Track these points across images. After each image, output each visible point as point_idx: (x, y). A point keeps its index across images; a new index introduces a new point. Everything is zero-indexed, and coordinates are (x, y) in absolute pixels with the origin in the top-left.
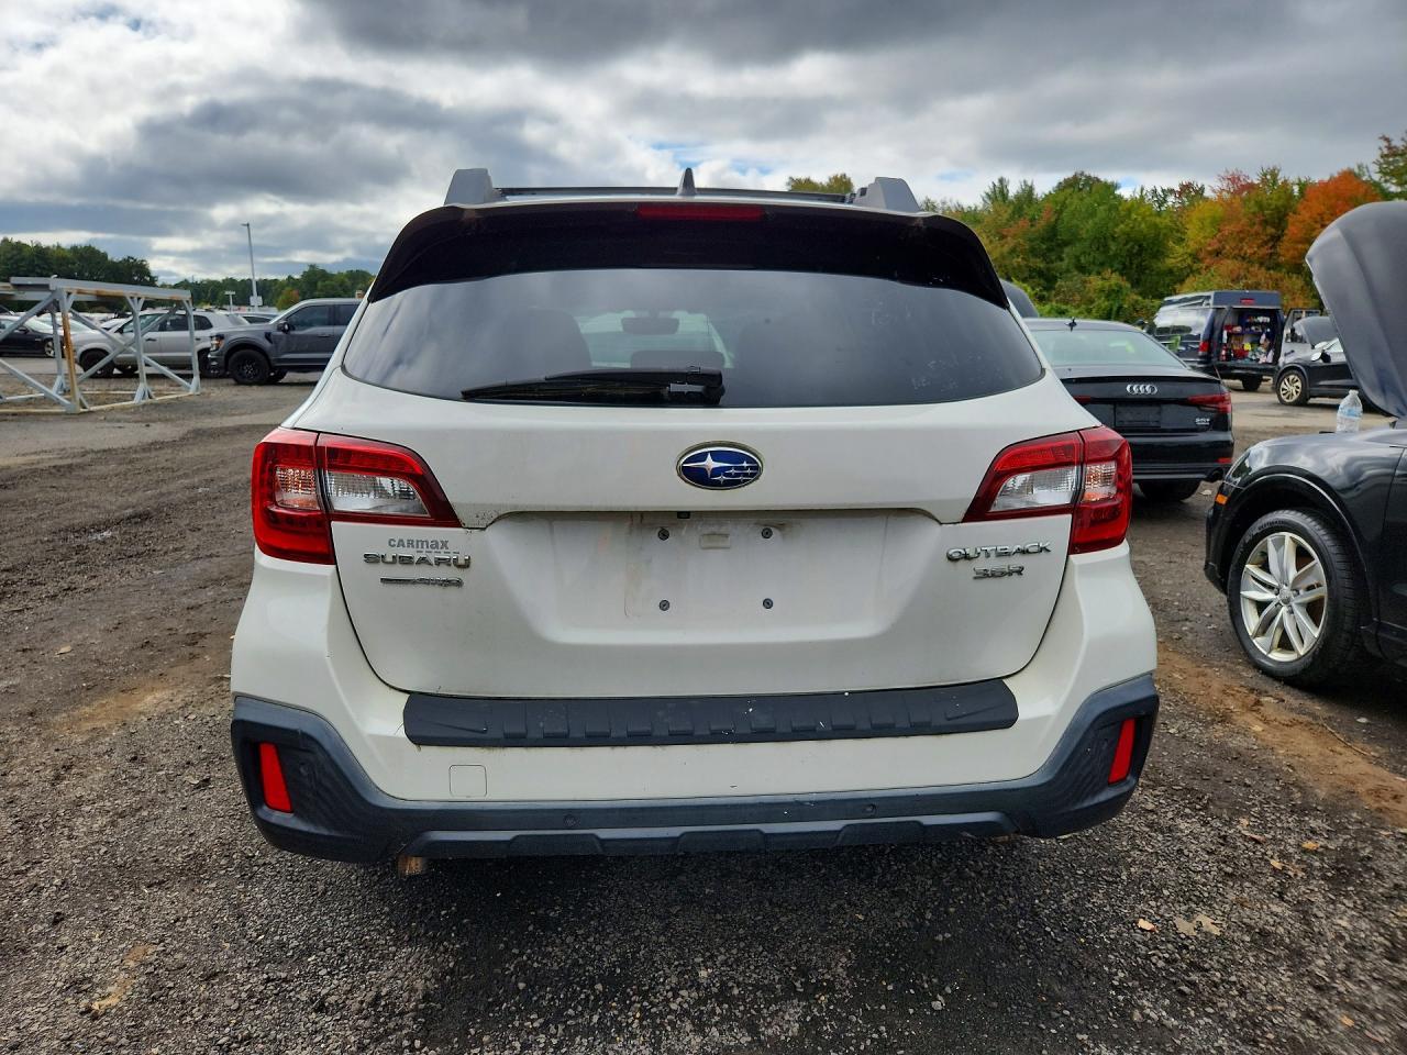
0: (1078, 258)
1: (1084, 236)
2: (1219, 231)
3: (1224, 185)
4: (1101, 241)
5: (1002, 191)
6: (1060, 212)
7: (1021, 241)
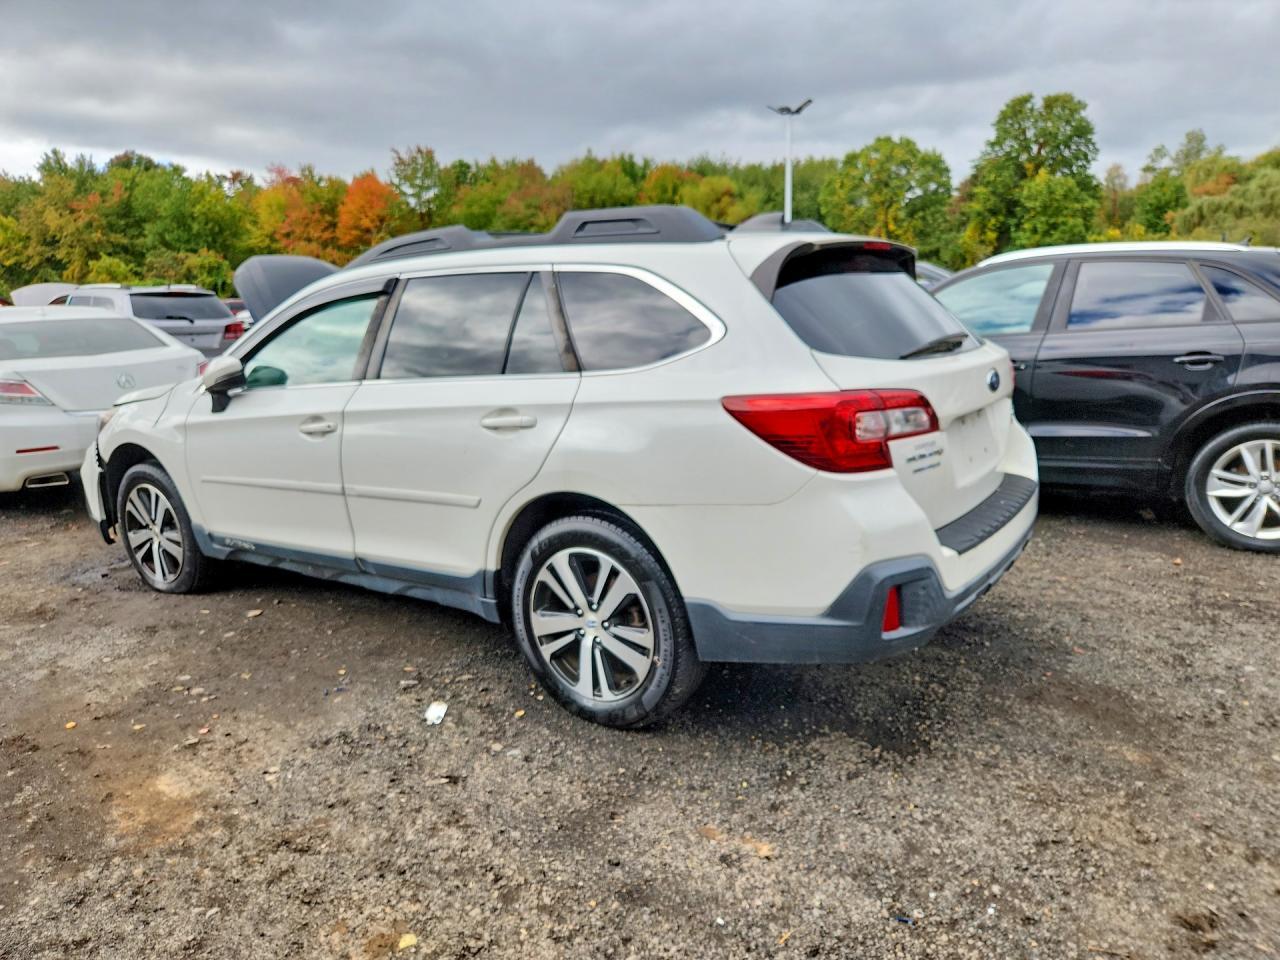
0: (161, 235)
1: (164, 214)
2: (287, 216)
3: (274, 176)
4: (182, 220)
5: (58, 161)
6: (131, 189)
7: (96, 216)
